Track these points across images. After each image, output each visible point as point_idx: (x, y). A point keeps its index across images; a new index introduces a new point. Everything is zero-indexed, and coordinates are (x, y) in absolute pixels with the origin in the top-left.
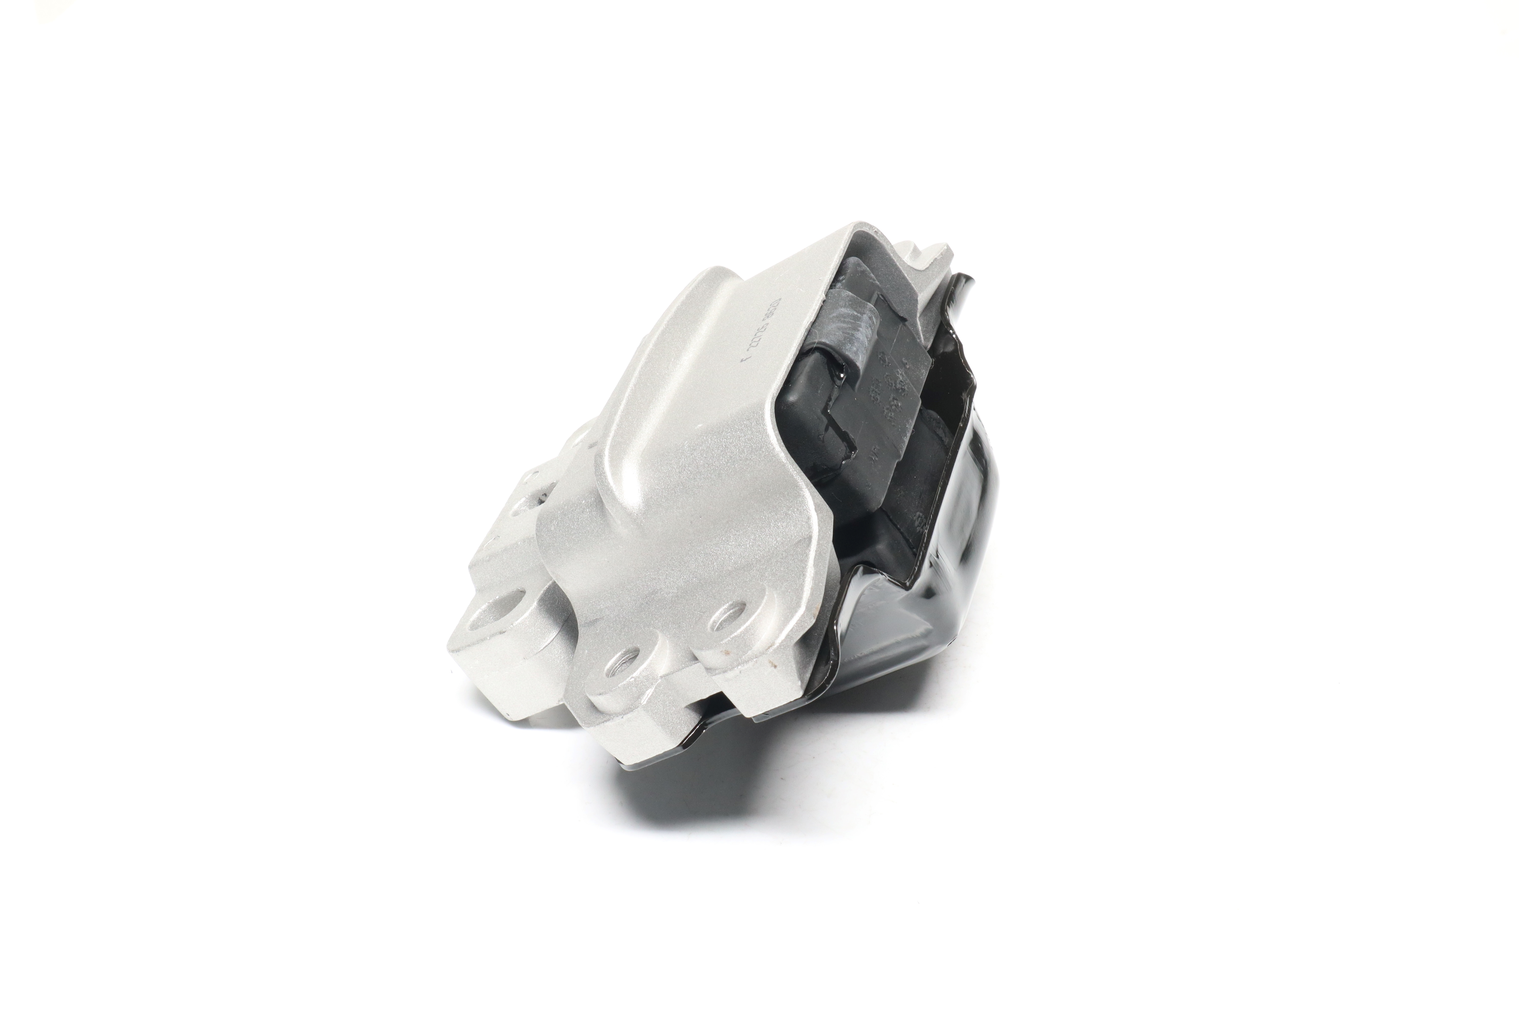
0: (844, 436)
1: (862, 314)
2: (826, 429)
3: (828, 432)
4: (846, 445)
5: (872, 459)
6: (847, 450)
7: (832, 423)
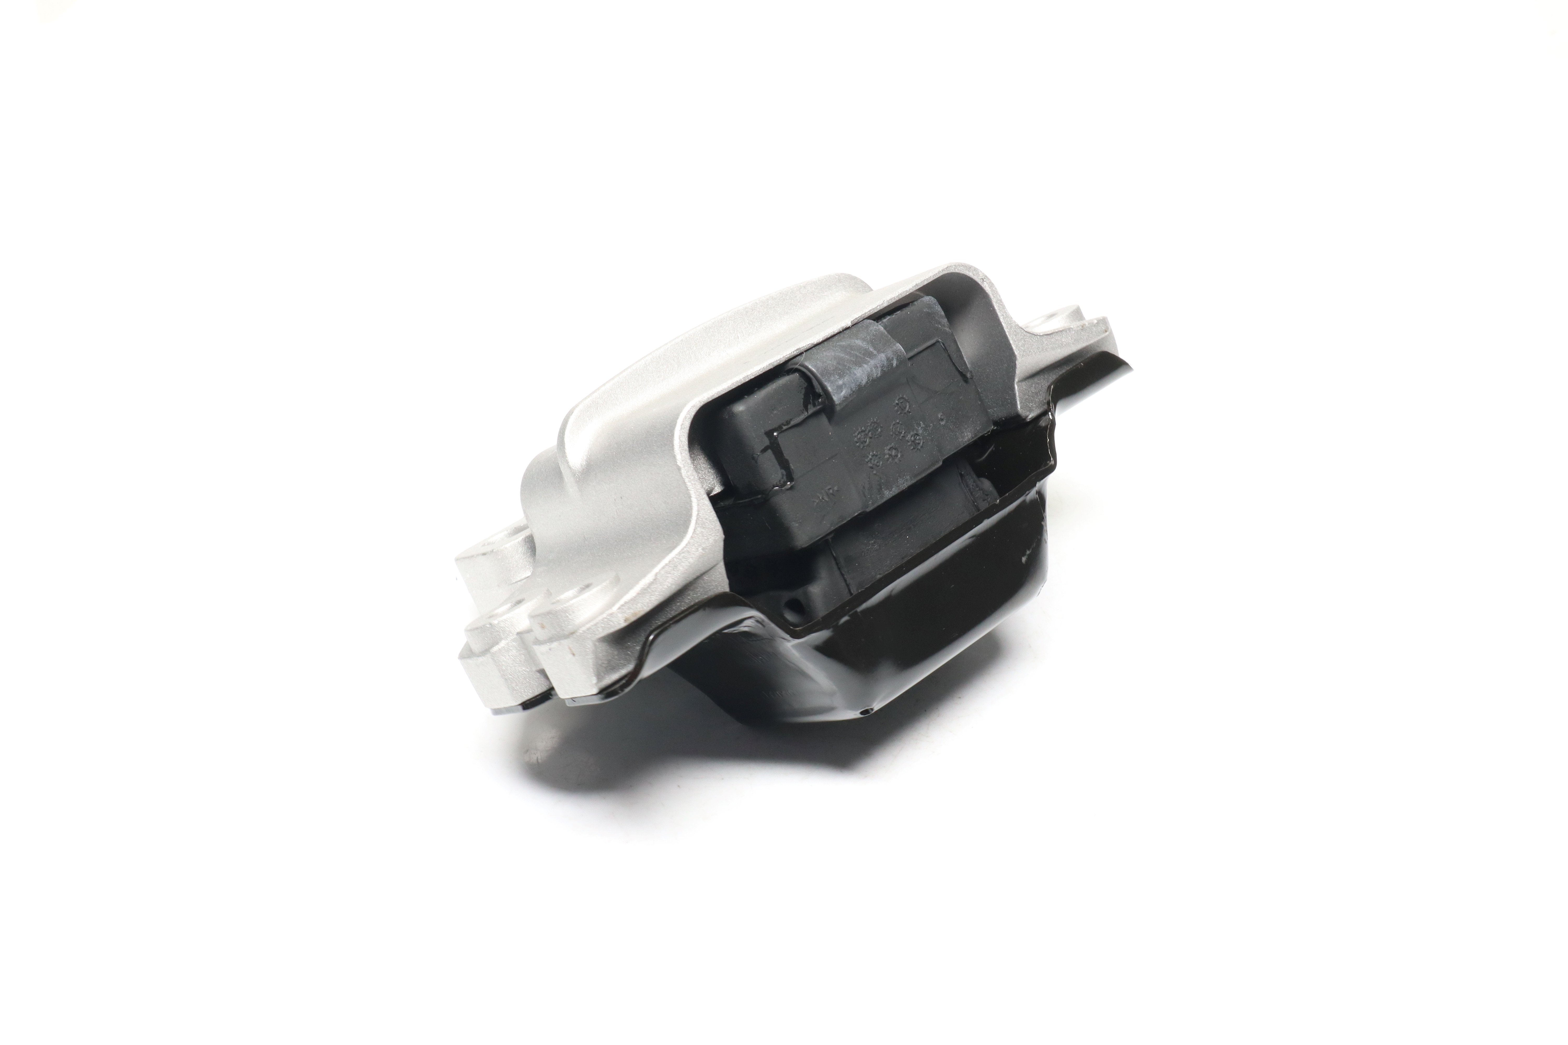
0: (784, 464)
1: (879, 352)
2: (764, 450)
3: (765, 453)
4: (785, 473)
5: (819, 497)
6: (783, 478)
7: (774, 447)
